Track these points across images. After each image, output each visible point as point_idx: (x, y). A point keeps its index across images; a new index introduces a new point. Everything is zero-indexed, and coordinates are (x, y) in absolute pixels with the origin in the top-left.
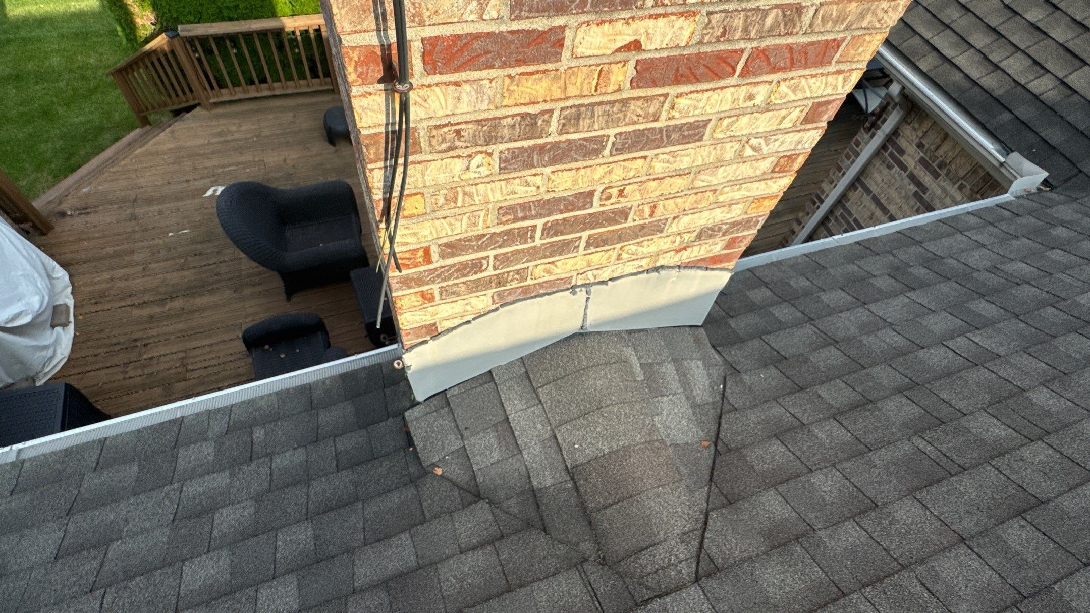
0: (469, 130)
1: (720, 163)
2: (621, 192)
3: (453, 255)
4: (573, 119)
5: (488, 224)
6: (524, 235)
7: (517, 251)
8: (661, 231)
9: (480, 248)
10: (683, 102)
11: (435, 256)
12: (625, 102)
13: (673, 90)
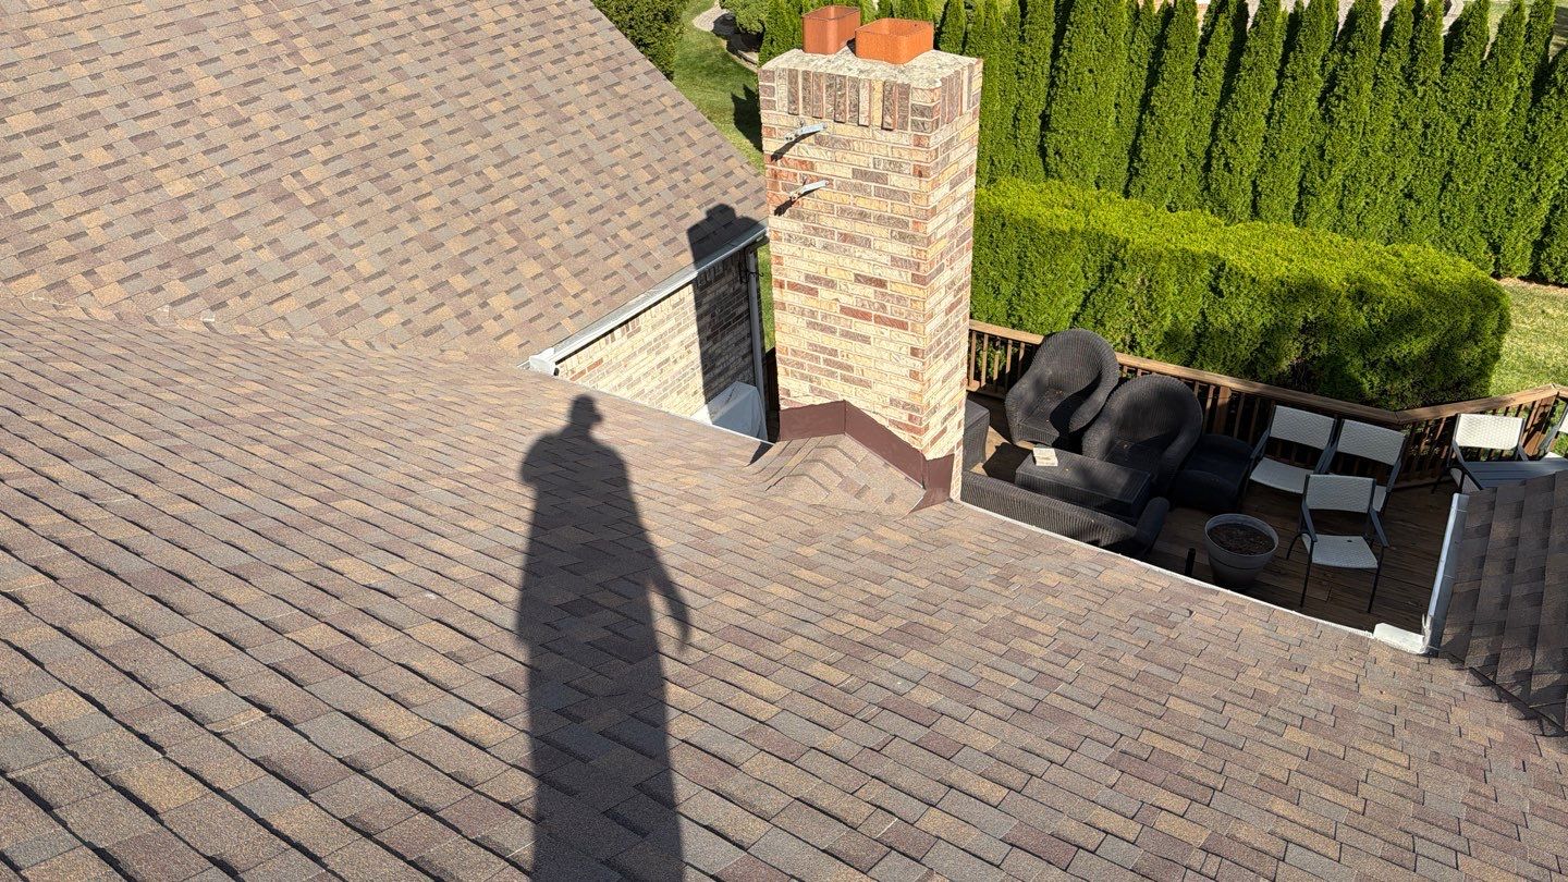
10: (857, 324)
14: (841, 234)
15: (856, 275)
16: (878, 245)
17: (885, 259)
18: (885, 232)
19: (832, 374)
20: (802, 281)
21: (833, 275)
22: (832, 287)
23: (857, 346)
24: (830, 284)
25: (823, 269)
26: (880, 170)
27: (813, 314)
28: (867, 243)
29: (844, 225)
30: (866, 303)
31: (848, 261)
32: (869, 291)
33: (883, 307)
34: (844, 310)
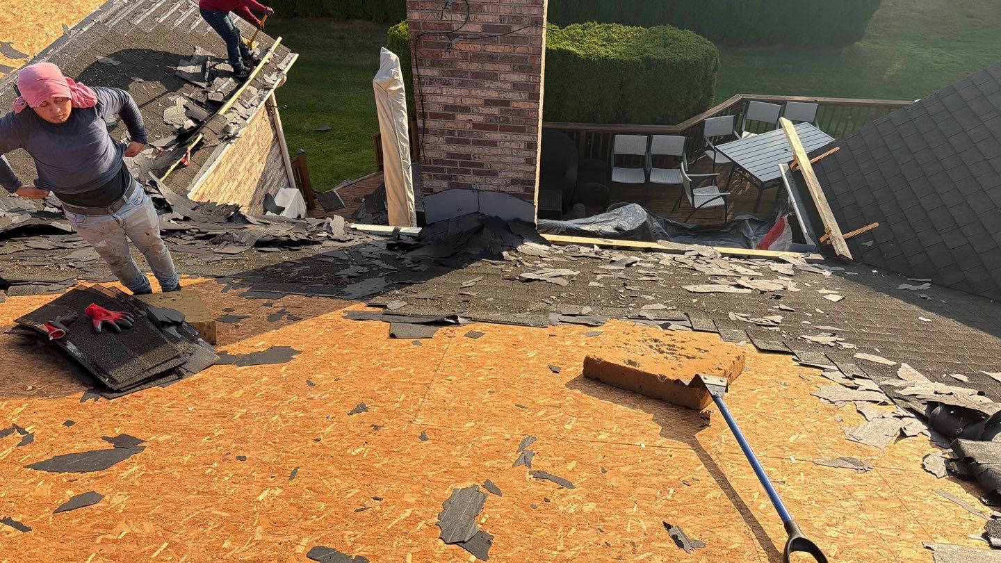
0: (438, 131)
1: (506, 155)
2: (479, 157)
3: (436, 164)
4: (461, 133)
5: (444, 157)
6: (455, 163)
7: (453, 169)
8: (497, 175)
9: (443, 164)
10: (487, 134)
11: (432, 163)
12: (472, 132)
13: (484, 132)
14: (474, 73)
15: (486, 100)
16: (502, 77)
17: (508, 86)
18: (508, 68)
19: (466, 172)
20: (441, 110)
21: (467, 102)
22: (466, 112)
23: (487, 150)
24: (465, 109)
25: (459, 99)
26: (506, 23)
27: (451, 132)
28: (494, 77)
29: (475, 66)
30: (493, 118)
31: (479, 91)
32: (496, 110)
33: (507, 120)
34: (476, 126)
